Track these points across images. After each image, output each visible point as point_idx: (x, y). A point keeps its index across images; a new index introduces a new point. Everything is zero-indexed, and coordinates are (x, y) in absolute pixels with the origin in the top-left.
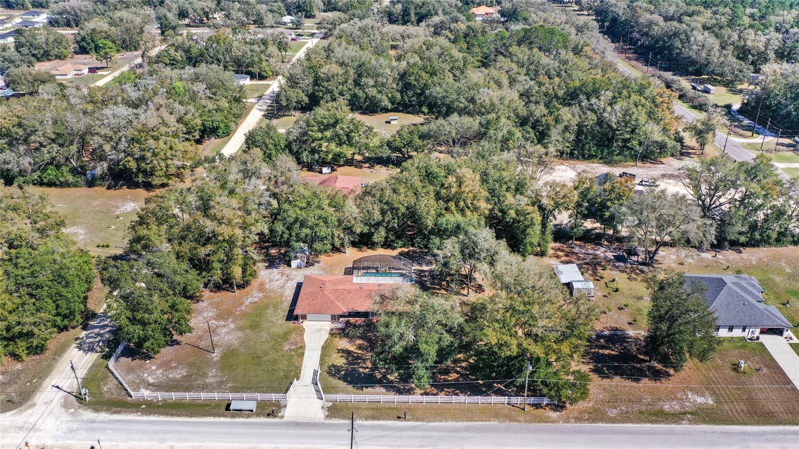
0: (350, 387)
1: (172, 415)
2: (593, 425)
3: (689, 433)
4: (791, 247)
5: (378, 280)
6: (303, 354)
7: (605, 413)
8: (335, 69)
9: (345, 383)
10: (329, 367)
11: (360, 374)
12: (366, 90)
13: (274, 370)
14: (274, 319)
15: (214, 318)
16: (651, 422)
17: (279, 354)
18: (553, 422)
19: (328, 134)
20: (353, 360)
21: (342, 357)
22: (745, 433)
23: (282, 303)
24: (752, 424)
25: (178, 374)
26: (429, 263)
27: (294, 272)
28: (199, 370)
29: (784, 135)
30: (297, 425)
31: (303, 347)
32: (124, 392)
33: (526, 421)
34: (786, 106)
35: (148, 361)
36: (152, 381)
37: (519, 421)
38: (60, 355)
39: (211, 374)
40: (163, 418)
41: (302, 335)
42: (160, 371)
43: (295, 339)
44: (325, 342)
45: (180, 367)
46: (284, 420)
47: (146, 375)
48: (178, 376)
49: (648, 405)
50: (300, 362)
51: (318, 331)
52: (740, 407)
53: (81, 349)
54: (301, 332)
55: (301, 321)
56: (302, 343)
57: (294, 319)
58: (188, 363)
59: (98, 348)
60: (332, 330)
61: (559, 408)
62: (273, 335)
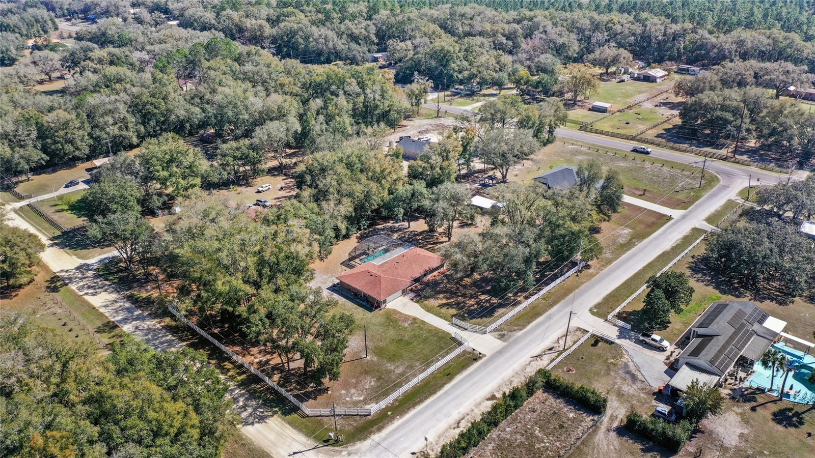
1: (421, 401)
2: (612, 264)
3: (645, 247)
6: (423, 322)
7: (607, 258)
10: (453, 317)
11: (474, 310)
12: (108, 130)
13: (425, 339)
14: (360, 317)
16: (627, 250)
17: (409, 330)
18: (597, 273)
20: (458, 306)
21: (448, 308)
22: (660, 235)
23: (342, 306)
24: (655, 231)
25: (370, 382)
26: (389, 235)
28: (378, 372)
30: (500, 352)
31: (415, 319)
32: (357, 417)
33: (588, 280)
35: (329, 392)
36: (361, 398)
37: (586, 282)
38: (242, 439)
39: (391, 368)
40: (419, 408)
41: (399, 313)
42: (353, 391)
43: (401, 318)
44: (423, 308)
45: (362, 379)
46: (488, 355)
47: (348, 399)
48: (373, 384)
49: (614, 245)
50: (432, 326)
51: (404, 305)
52: (642, 226)
53: (252, 424)
54: (395, 312)
55: (383, 306)
56: (410, 316)
57: (376, 308)
58: (361, 373)
59: (266, 414)
60: (412, 300)
61: (587, 267)
62: (381, 325)
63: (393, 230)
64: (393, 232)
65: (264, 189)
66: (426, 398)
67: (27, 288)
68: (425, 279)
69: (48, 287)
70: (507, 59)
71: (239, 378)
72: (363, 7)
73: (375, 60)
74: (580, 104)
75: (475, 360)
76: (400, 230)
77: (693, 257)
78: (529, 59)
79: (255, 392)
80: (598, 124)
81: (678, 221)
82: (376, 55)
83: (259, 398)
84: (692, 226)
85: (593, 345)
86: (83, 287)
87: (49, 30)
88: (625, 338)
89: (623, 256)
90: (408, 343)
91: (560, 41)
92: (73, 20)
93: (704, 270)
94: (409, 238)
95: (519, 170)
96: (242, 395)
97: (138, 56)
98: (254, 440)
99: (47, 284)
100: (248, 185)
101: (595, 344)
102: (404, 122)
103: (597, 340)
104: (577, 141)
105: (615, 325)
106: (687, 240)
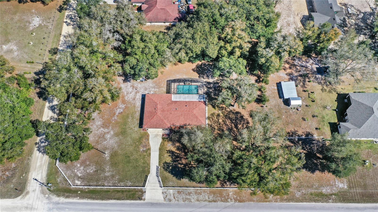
0: (174, 178)
1: (94, 199)
2: (288, 203)
3: (331, 208)
6: (150, 154)
9: (172, 176)
10: (164, 164)
11: (179, 168)
13: (137, 166)
14: (132, 126)
15: (102, 127)
16: (315, 201)
17: (138, 154)
20: (175, 158)
21: (169, 156)
23: (135, 112)
25: (91, 170)
27: (139, 86)
28: (101, 167)
30: (152, 204)
31: (149, 149)
32: (67, 183)
33: (257, 201)
35: (75, 162)
36: (80, 175)
37: (254, 201)
38: (31, 156)
39: (107, 170)
40: (90, 201)
41: (148, 139)
42: (82, 168)
43: (145, 143)
44: (161, 145)
45: (91, 164)
46: (146, 201)
47: (76, 171)
49: (316, 189)
50: (149, 160)
51: (156, 136)
52: (359, 191)
53: (40, 152)
54: (147, 136)
56: (149, 145)
58: (95, 162)
59: (48, 151)
60: (163, 135)
62: (133, 140)
66: (97, 199)
69: (60, 6)
75: (138, 198)
86: (69, 16)
90: (129, 162)
98: (33, 160)
99: (61, 4)
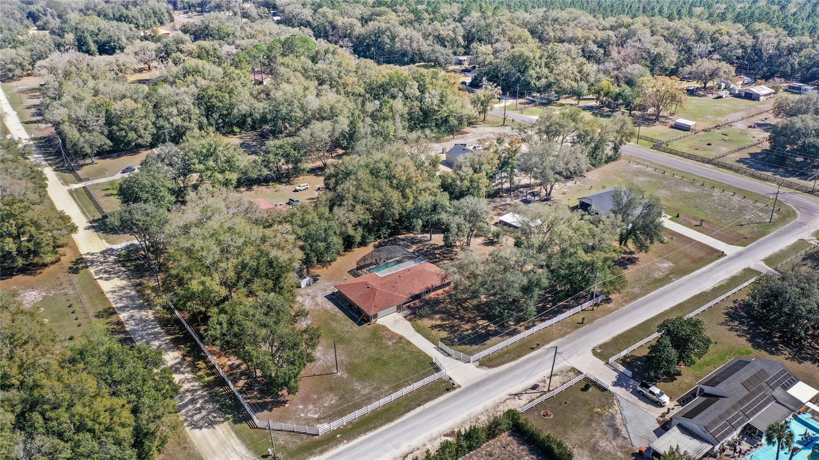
0: (475, 347)
1: (375, 428)
2: (637, 301)
3: (681, 285)
4: (606, 166)
5: (396, 269)
6: (409, 342)
7: (634, 294)
8: (130, 104)
9: (468, 346)
10: (441, 341)
11: (467, 335)
12: (171, 120)
13: (403, 361)
14: (346, 329)
16: (660, 286)
17: (391, 350)
18: (616, 309)
19: (211, 163)
20: (451, 329)
21: (440, 331)
22: (704, 273)
23: (335, 315)
24: (699, 268)
25: (331, 400)
26: (407, 246)
27: (309, 291)
28: (344, 390)
29: (522, 95)
30: (477, 385)
31: (401, 338)
32: (305, 436)
33: (603, 316)
34: (514, 75)
35: (287, 405)
36: (316, 416)
37: (600, 317)
38: (186, 442)
39: (358, 388)
40: (370, 434)
41: (388, 330)
42: (311, 407)
43: (387, 335)
44: (414, 327)
45: (324, 395)
46: (463, 387)
47: (302, 415)
48: (333, 402)
49: (647, 279)
50: (416, 347)
51: (396, 322)
52: (687, 261)
53: (201, 428)
54: (384, 328)
55: (374, 320)
56: (396, 335)
57: (366, 322)
58: (326, 389)
59: (218, 419)
60: (406, 317)
61: (608, 301)
62: (365, 340)
63: (413, 241)
64: (413, 243)
65: (302, 188)
66: (381, 425)
67: (52, 268)
68: (427, 297)
69: (70, 268)
70: (591, 68)
71: (207, 379)
72: (455, 9)
73: (460, 63)
74: (663, 120)
75: (448, 390)
76: (420, 241)
77: (735, 302)
78: (618, 69)
79: (216, 395)
80: (676, 143)
81: (731, 258)
82: (461, 58)
83: (218, 401)
84: (746, 266)
85: (582, 390)
86: (100, 271)
87: (165, 22)
88: (622, 386)
89: (653, 293)
90: (385, 363)
91: (654, 51)
92: (190, 13)
93: (743, 317)
94: (426, 251)
95: (570, 187)
96: (202, 397)
97: (227, 50)
98: (196, 445)
99: (71, 265)
100: (288, 183)
101: (586, 388)
102: (467, 129)
103: (589, 384)
104: (644, 160)
105: (615, 370)
106: (734, 281)
